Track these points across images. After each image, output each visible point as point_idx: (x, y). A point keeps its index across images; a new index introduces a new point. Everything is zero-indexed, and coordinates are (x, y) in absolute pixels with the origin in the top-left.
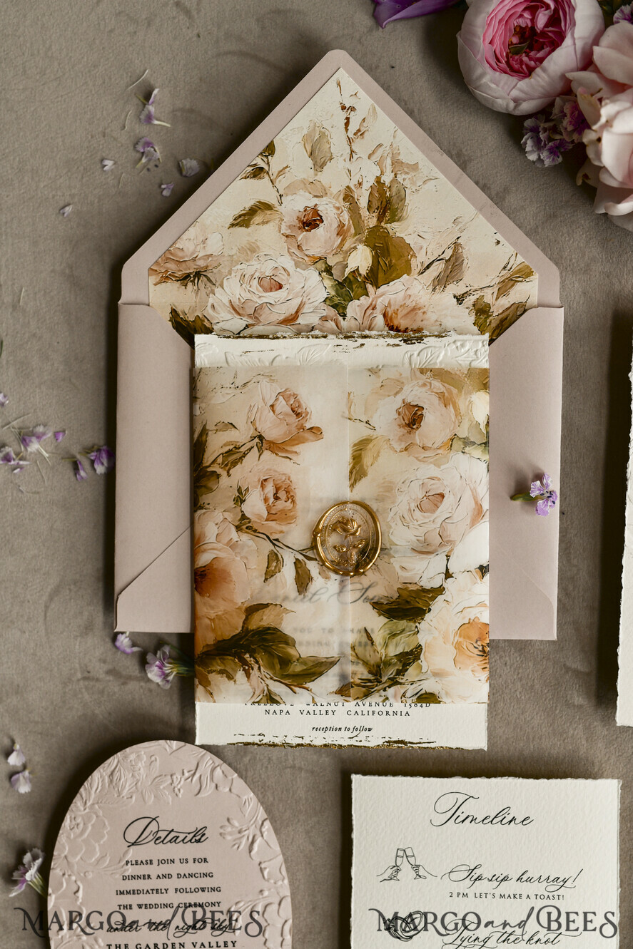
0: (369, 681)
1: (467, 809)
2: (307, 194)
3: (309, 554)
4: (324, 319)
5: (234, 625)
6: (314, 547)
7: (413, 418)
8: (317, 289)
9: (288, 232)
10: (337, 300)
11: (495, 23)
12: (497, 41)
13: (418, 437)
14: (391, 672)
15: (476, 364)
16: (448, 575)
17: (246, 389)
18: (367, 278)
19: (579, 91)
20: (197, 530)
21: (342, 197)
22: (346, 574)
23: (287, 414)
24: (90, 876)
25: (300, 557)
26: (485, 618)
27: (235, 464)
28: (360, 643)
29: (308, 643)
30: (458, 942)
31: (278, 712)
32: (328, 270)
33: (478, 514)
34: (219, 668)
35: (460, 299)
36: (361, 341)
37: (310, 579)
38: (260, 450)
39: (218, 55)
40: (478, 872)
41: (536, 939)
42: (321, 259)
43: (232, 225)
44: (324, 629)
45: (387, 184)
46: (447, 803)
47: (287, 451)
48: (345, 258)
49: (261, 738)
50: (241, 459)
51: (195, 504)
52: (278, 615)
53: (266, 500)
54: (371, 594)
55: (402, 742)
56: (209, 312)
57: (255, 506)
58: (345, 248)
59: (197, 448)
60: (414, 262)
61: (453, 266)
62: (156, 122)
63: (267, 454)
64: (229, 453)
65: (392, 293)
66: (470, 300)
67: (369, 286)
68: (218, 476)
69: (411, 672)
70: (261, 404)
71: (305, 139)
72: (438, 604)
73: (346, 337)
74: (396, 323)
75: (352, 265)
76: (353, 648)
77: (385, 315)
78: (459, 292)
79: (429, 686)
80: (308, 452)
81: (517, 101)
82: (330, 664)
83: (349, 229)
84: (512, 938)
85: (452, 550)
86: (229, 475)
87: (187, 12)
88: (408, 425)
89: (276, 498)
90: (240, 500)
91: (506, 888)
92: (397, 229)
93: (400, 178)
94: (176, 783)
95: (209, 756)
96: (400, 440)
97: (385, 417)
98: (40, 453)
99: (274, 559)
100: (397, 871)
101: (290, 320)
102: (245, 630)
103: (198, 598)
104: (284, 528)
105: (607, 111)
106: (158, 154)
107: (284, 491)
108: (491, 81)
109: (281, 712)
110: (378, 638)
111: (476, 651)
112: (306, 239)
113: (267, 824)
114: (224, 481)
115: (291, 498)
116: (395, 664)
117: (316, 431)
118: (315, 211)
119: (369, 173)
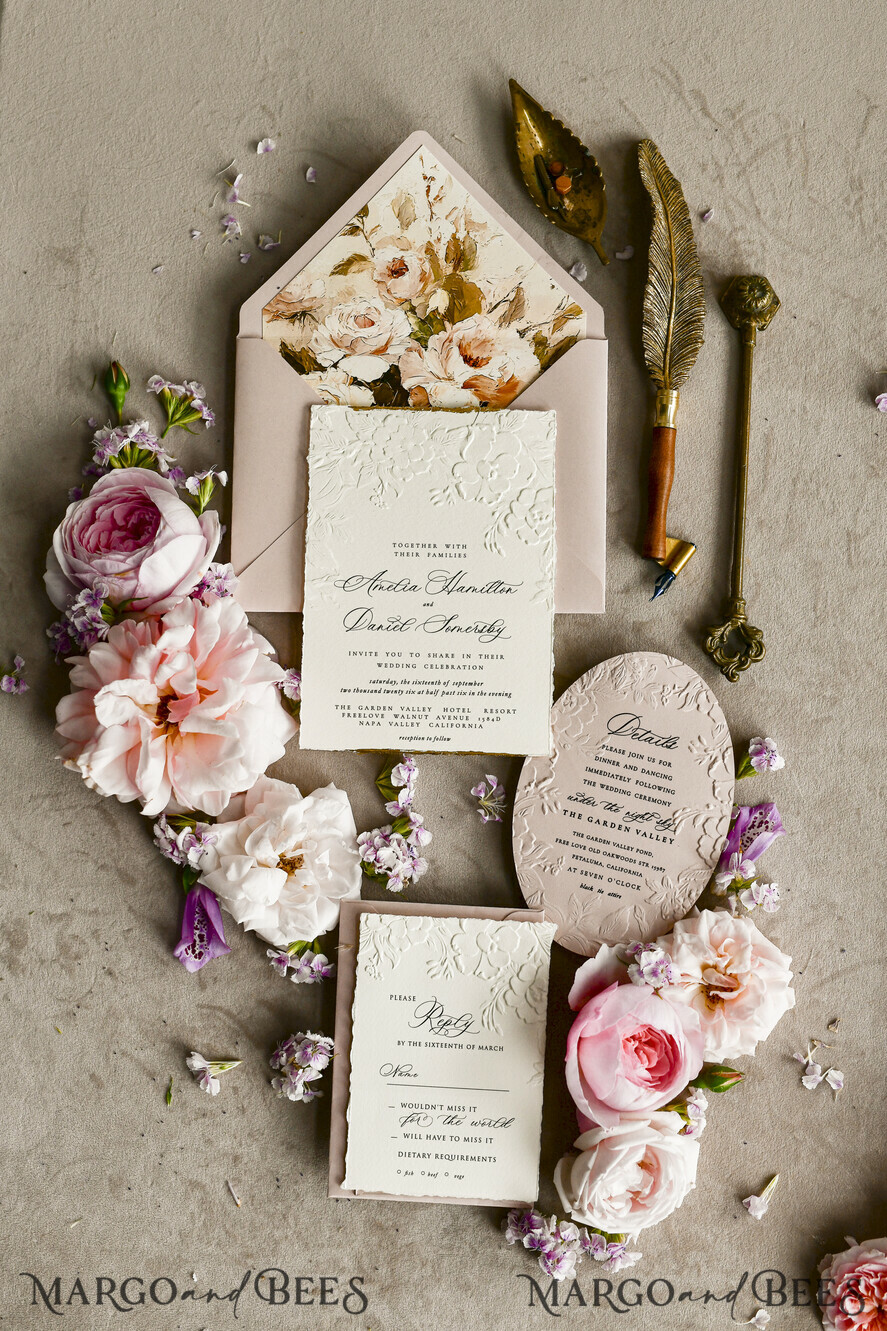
2: (394, 248)
8: (403, 325)
9: (379, 279)
10: (420, 335)
18: (444, 316)
21: (423, 250)
31: (370, 723)
32: (413, 310)
35: (522, 333)
42: (406, 301)
43: (333, 273)
45: (462, 239)
48: (427, 300)
58: (426, 292)
60: (483, 304)
61: (516, 306)
65: (467, 328)
67: (447, 324)
71: (393, 202)
74: (469, 353)
75: (432, 306)
78: (521, 327)
83: (430, 275)
92: (470, 276)
93: (472, 235)
109: (373, 723)
112: (395, 284)
118: (402, 262)
119: (446, 231)
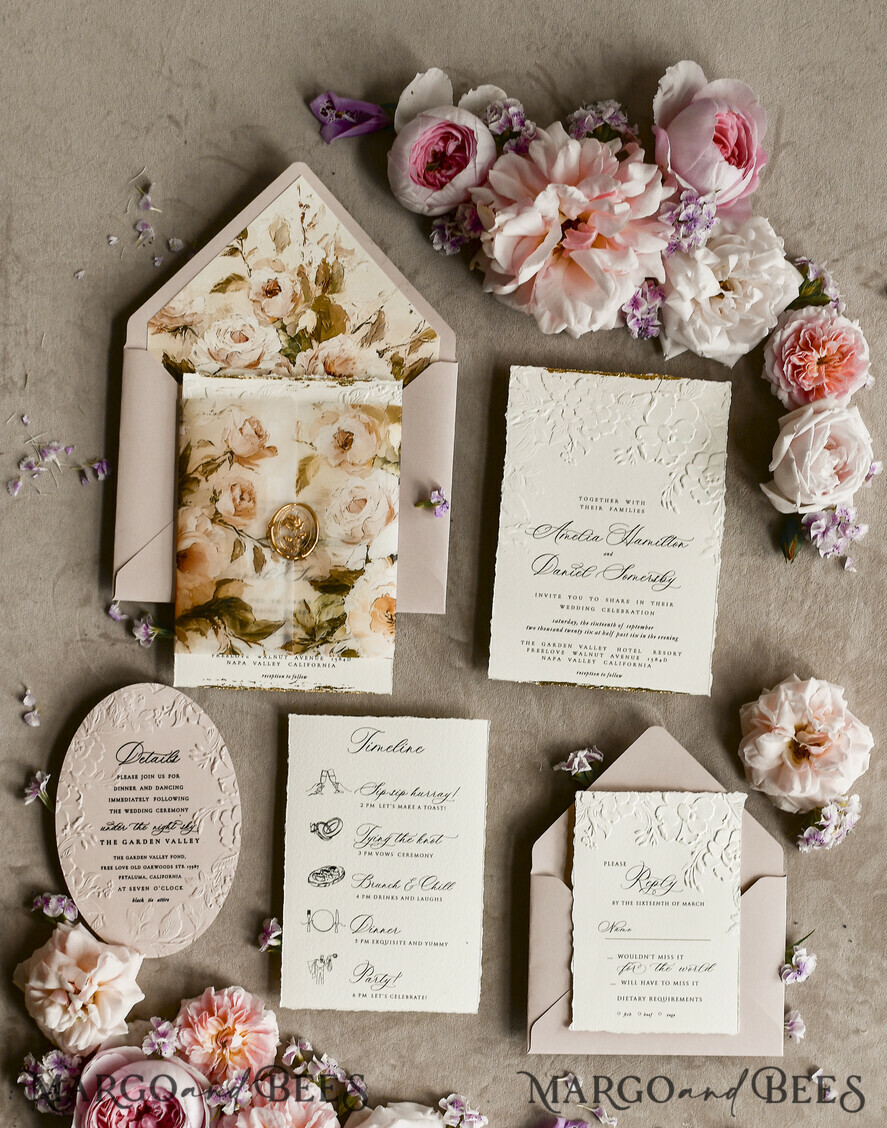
0: (306, 640)
1: (375, 741)
2: (270, 269)
3: (264, 542)
4: (279, 365)
5: (208, 595)
6: (268, 537)
7: (345, 442)
8: (275, 342)
9: (254, 298)
10: (289, 351)
11: (418, 149)
12: (419, 161)
13: (349, 455)
14: (322, 634)
15: (392, 403)
16: (368, 561)
17: (222, 416)
18: (312, 335)
19: (478, 203)
20: (181, 522)
21: (296, 272)
22: (292, 558)
23: (251, 436)
24: (89, 787)
25: (258, 545)
26: (394, 595)
27: (211, 472)
28: (300, 612)
29: (261, 611)
30: (366, 841)
31: (237, 662)
32: (284, 328)
33: (390, 517)
34: (195, 627)
35: (381, 354)
36: (307, 382)
37: (264, 561)
38: (231, 462)
39: (201, 158)
40: (382, 788)
41: (424, 839)
42: (279, 319)
43: (213, 291)
44: (273, 601)
45: (331, 264)
46: (361, 736)
47: (251, 464)
48: (297, 319)
49: (223, 682)
50: (216, 468)
51: (179, 502)
52: (241, 588)
53: (234, 500)
54: (310, 574)
55: (329, 687)
56: (192, 357)
57: (225, 505)
58: (297, 312)
59: (181, 460)
60: (348, 324)
61: (377, 328)
62: (152, 209)
63: (236, 465)
64: (208, 463)
65: (330, 347)
66: (388, 355)
67: (314, 342)
68: (199, 481)
69: (338, 634)
70: (232, 427)
71: (270, 228)
72: (359, 583)
73: (296, 379)
74: (333, 370)
75: (301, 325)
76: (295, 615)
77: (324, 364)
78: (381, 349)
79: (350, 645)
80: (266, 464)
81: (431, 206)
82: (276, 626)
83: (301, 296)
84: (406, 838)
85: (371, 542)
86: (207, 481)
87: (177, 124)
88: (342, 447)
89: (242, 499)
90: (214, 500)
91: (403, 800)
92: (337, 299)
93: (340, 260)
94: (157, 715)
95: (183, 696)
96: (336, 457)
97: (325, 440)
98: (54, 461)
99: (238, 545)
100: (321, 787)
101: (253, 365)
102: (215, 599)
103: (179, 574)
104: (246, 522)
105: (499, 219)
106: (153, 234)
107: (247, 494)
108: (413, 191)
109: (240, 662)
110: (314, 608)
111: (387, 619)
112: (268, 304)
113: (225, 749)
114: (203, 485)
115: (252, 499)
116: (326, 628)
117: (273, 450)
118: (276, 283)
119: (317, 256)
